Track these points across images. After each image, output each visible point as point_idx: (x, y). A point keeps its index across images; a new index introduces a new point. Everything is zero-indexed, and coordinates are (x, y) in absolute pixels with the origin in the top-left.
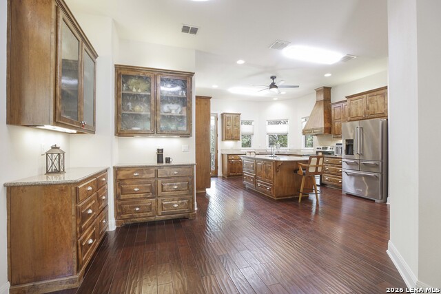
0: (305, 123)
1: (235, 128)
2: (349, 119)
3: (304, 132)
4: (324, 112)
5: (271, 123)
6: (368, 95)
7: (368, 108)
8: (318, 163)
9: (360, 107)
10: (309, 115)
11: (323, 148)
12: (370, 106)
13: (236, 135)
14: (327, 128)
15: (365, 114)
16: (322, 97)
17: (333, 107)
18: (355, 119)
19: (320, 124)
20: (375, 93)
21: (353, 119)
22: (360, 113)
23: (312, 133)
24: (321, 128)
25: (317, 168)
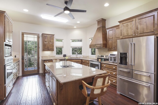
0: (91, 41)
1: (51, 43)
2: (121, 37)
3: (91, 47)
4: (103, 34)
5: (73, 41)
6: (137, 18)
7: (137, 28)
8: (104, 83)
9: (131, 28)
10: (93, 37)
11: (101, 56)
12: (139, 27)
13: (51, 48)
14: (105, 44)
15: (135, 33)
16: (101, 25)
17: (107, 31)
18: (126, 37)
19: (100, 41)
20: (144, 16)
21: (124, 37)
22: (131, 32)
23: (95, 47)
24: (101, 44)
25: (102, 89)
